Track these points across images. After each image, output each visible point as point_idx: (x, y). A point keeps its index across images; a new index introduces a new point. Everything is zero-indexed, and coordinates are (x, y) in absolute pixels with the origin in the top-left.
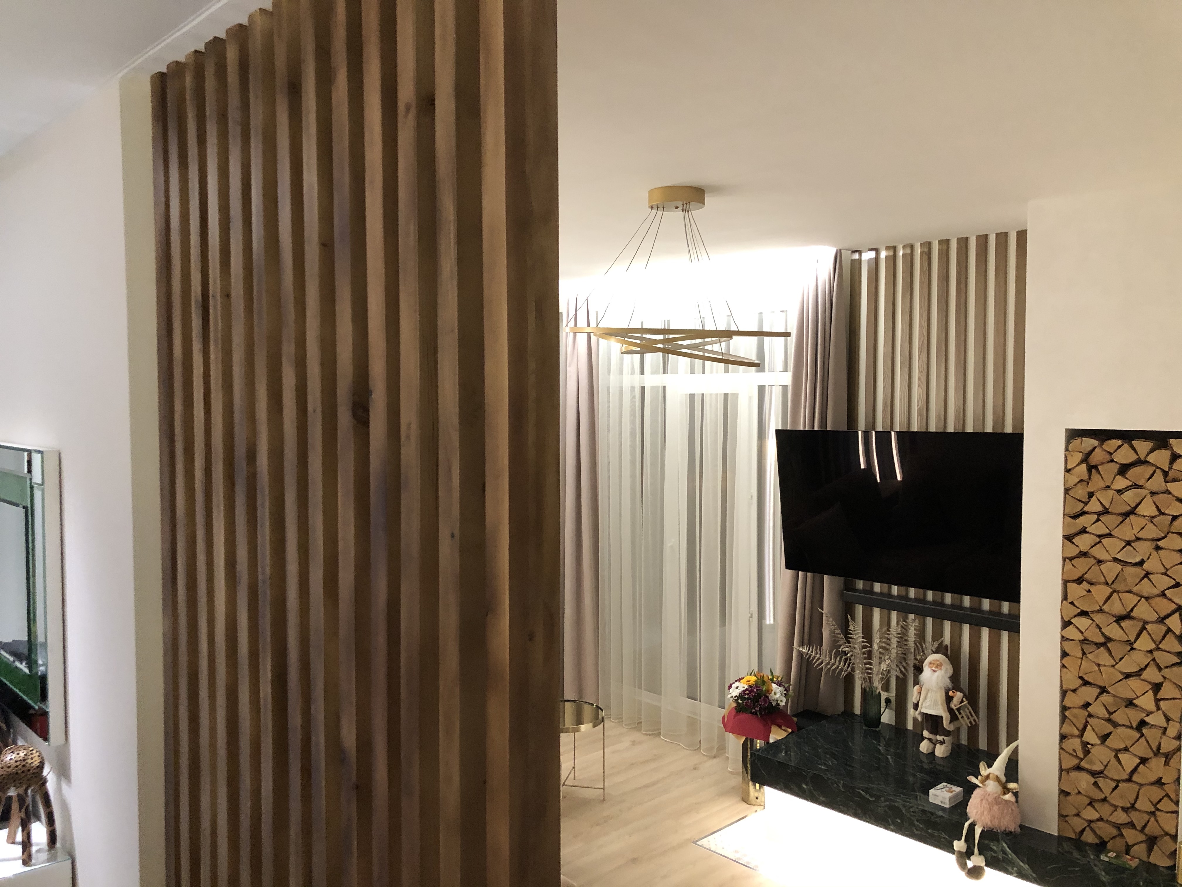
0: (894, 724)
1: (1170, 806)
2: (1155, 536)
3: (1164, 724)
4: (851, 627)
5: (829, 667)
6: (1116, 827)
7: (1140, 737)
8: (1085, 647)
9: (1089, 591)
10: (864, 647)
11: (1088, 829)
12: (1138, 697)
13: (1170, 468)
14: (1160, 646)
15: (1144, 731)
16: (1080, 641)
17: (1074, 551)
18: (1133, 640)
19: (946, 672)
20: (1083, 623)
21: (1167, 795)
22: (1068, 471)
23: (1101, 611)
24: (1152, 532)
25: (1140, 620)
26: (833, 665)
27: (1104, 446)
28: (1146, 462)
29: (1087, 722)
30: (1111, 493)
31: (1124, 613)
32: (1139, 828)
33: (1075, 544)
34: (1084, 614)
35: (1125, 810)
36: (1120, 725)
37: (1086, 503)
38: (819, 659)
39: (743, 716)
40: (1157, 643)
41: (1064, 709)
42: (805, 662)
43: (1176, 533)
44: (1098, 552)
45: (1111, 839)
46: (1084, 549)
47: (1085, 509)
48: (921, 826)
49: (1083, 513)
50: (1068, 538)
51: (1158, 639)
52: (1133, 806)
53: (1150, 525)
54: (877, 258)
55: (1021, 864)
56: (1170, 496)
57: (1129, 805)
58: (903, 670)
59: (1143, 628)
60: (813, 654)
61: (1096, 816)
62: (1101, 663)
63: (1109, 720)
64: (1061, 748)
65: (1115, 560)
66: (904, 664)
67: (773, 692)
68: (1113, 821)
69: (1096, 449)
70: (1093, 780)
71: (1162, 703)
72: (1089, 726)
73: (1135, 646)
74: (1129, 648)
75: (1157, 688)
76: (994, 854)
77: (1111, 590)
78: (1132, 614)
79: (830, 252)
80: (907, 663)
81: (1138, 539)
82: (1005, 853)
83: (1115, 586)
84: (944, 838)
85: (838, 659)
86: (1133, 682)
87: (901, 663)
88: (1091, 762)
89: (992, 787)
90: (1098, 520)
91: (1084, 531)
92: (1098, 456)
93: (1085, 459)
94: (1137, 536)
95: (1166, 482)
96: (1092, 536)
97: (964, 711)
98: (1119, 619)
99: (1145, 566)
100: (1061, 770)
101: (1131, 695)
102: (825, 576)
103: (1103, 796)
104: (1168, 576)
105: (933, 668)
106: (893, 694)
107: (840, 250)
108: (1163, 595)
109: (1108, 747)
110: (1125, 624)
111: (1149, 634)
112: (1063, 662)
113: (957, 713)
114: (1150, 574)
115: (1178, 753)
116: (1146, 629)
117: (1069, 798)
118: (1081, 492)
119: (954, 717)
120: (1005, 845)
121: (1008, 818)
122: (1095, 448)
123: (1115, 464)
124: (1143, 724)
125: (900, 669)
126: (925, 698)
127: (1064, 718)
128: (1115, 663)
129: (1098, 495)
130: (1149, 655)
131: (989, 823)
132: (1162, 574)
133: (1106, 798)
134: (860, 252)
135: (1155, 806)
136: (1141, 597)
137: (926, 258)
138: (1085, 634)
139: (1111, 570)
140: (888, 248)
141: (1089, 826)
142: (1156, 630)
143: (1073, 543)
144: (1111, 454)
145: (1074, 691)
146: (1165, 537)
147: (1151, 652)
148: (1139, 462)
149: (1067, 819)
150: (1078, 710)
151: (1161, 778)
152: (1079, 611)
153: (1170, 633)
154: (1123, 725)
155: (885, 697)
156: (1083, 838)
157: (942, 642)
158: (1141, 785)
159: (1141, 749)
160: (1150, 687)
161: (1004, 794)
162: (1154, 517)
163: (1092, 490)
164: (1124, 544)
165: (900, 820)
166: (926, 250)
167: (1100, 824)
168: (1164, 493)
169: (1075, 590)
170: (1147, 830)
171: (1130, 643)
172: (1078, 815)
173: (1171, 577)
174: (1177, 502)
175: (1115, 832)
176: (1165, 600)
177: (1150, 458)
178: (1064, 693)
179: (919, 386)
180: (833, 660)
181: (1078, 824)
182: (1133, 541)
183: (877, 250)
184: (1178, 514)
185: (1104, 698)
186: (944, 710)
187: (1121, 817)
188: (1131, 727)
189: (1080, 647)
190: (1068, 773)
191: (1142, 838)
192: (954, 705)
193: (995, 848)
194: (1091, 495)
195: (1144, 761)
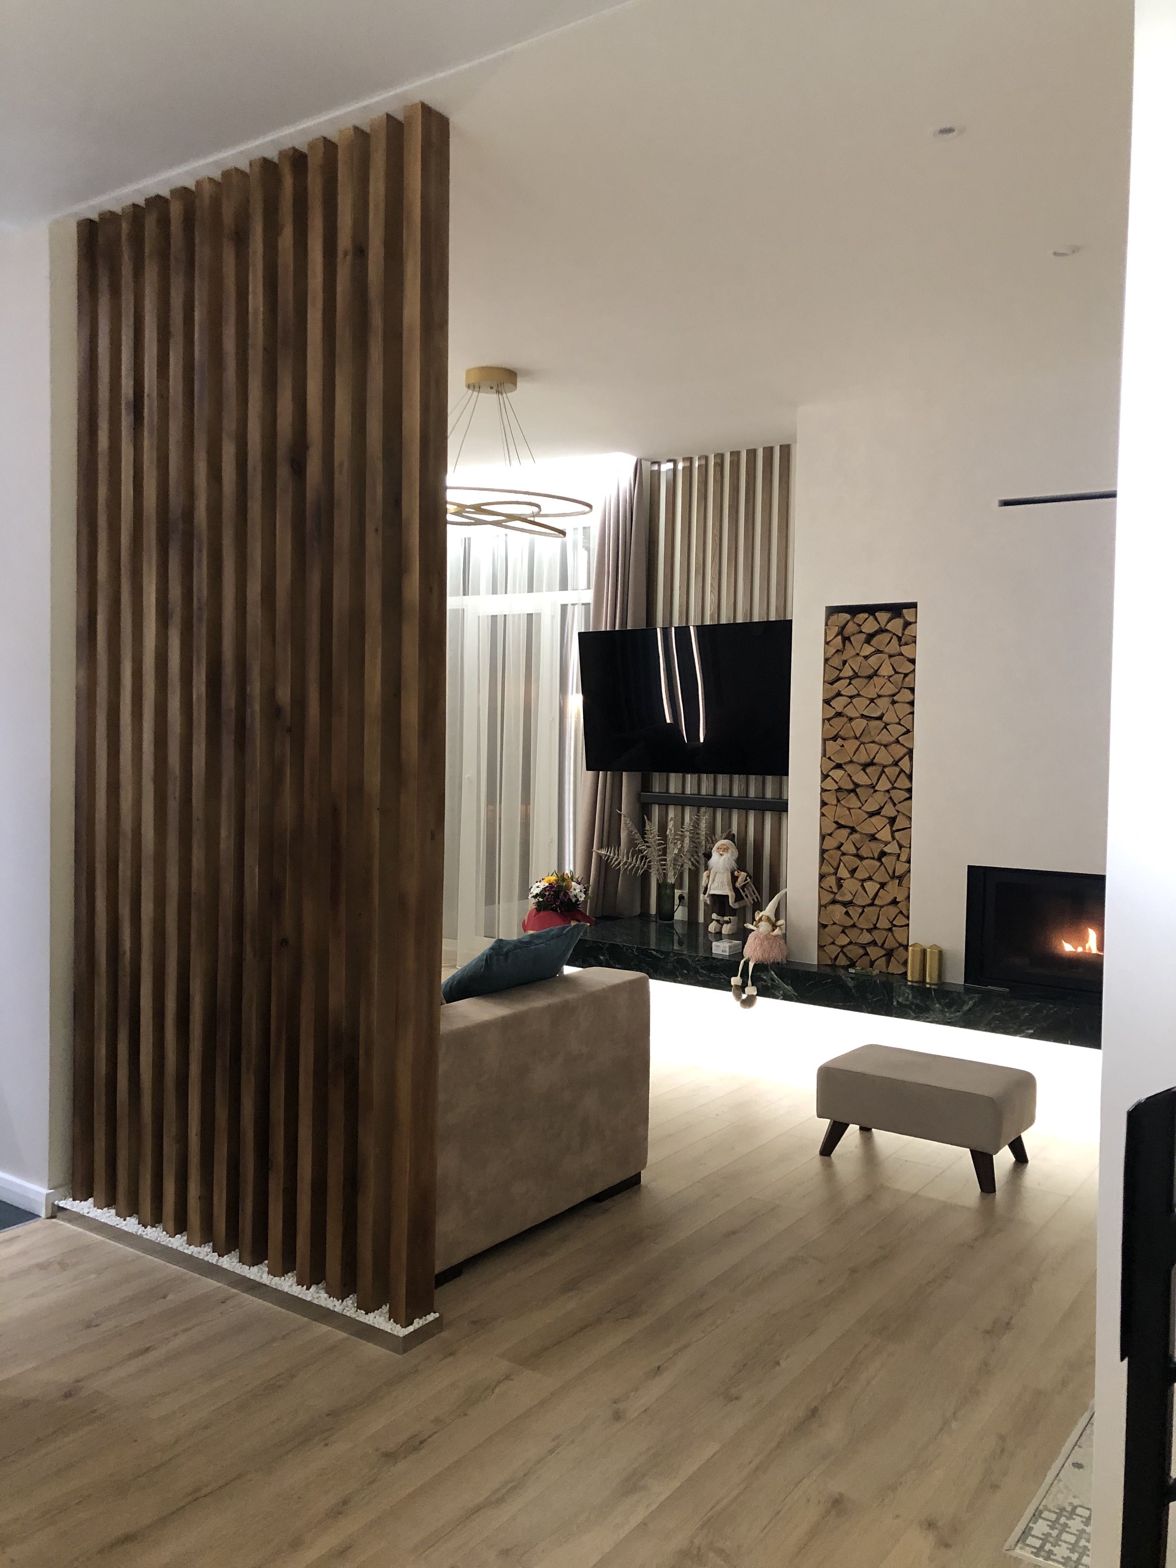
0: (687, 919)
1: (903, 921)
2: (891, 693)
3: (899, 852)
4: (647, 828)
5: (626, 866)
6: (862, 947)
7: (880, 866)
8: (839, 794)
9: (843, 746)
10: (659, 844)
11: (841, 954)
12: (878, 831)
13: (903, 634)
14: (895, 785)
15: (883, 860)
16: (835, 790)
17: (832, 713)
18: (874, 784)
19: (732, 856)
20: (837, 774)
21: (901, 912)
22: (827, 643)
23: (851, 762)
24: (890, 689)
25: (879, 765)
26: (631, 863)
27: (855, 620)
28: (887, 631)
29: (840, 860)
30: (860, 659)
31: (869, 760)
32: (880, 945)
33: (832, 707)
34: (839, 766)
35: (869, 931)
36: (866, 858)
37: (841, 670)
38: (617, 860)
39: (542, 914)
40: (893, 783)
41: (823, 852)
42: (604, 865)
43: (907, 688)
44: (850, 712)
45: (859, 958)
46: (839, 710)
47: (841, 675)
48: (704, 972)
49: (838, 679)
50: (827, 702)
51: (893, 779)
52: (875, 928)
53: (888, 684)
54: (675, 470)
55: (786, 986)
56: (902, 657)
57: (872, 926)
58: (694, 862)
59: (883, 772)
60: (612, 855)
61: (847, 940)
62: (851, 807)
63: (857, 856)
64: (820, 887)
65: (863, 716)
66: (695, 857)
67: (572, 888)
68: (860, 942)
69: (849, 624)
70: (845, 910)
71: (896, 834)
72: (841, 863)
73: (876, 788)
74: (872, 791)
75: (892, 821)
76: (764, 984)
77: (859, 743)
78: (875, 761)
79: (632, 460)
80: (698, 856)
81: (879, 696)
82: (773, 980)
83: (863, 739)
84: (724, 979)
85: (635, 858)
86: (874, 819)
87: (693, 856)
88: (843, 895)
89: (764, 927)
90: (850, 684)
91: (839, 694)
92: (851, 628)
93: (841, 632)
94: (879, 693)
95: (900, 646)
96: (845, 698)
97: (748, 889)
98: (865, 766)
99: (884, 719)
100: (820, 906)
101: (874, 831)
102: (624, 773)
103: (852, 923)
104: (901, 725)
105: (721, 853)
106: (686, 891)
107: (641, 460)
108: (897, 741)
109: (856, 879)
110: (869, 770)
111: (886, 775)
112: (822, 810)
113: (741, 891)
114: (888, 724)
115: (908, 874)
116: (884, 772)
117: (826, 930)
118: (836, 662)
119: (739, 898)
120: (773, 973)
121: (776, 951)
122: (848, 622)
123: (862, 634)
124: (883, 854)
125: (692, 862)
126: (714, 880)
127: (822, 860)
128: (861, 806)
129: (849, 661)
130: (887, 794)
131: (761, 956)
132: (896, 724)
133: (854, 923)
134: (659, 463)
135: (891, 922)
136: (881, 745)
137: (718, 468)
138: (839, 784)
139: (859, 725)
140: (684, 459)
141: (842, 951)
142: (892, 771)
143: (831, 706)
144: (860, 626)
145: (830, 835)
146: (899, 692)
147: (888, 791)
148: (882, 631)
149: (825, 948)
150: (834, 851)
151: (896, 898)
152: (834, 764)
153: (903, 773)
154: (867, 858)
155: (679, 894)
156: (837, 963)
157: (730, 831)
158: (882, 907)
159: (881, 876)
160: (888, 821)
161: (774, 930)
162: (891, 676)
163: (845, 659)
164: (869, 702)
165: (687, 970)
166: (719, 461)
167: (850, 947)
168: (899, 655)
169: (832, 746)
170: (885, 946)
171: (873, 786)
172: (833, 943)
173: (903, 726)
174: (907, 662)
175: (861, 951)
176: (899, 745)
177: (889, 627)
178: (823, 838)
179: (711, 591)
180: (629, 861)
181: (833, 951)
182: (875, 699)
183: (675, 462)
184: (907, 672)
185: (856, 836)
186: (730, 890)
187: (866, 938)
188: (873, 858)
189: (835, 796)
190: (825, 907)
191: (883, 952)
192: (738, 884)
193: (765, 977)
194: (845, 662)
195: (883, 885)
